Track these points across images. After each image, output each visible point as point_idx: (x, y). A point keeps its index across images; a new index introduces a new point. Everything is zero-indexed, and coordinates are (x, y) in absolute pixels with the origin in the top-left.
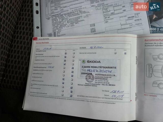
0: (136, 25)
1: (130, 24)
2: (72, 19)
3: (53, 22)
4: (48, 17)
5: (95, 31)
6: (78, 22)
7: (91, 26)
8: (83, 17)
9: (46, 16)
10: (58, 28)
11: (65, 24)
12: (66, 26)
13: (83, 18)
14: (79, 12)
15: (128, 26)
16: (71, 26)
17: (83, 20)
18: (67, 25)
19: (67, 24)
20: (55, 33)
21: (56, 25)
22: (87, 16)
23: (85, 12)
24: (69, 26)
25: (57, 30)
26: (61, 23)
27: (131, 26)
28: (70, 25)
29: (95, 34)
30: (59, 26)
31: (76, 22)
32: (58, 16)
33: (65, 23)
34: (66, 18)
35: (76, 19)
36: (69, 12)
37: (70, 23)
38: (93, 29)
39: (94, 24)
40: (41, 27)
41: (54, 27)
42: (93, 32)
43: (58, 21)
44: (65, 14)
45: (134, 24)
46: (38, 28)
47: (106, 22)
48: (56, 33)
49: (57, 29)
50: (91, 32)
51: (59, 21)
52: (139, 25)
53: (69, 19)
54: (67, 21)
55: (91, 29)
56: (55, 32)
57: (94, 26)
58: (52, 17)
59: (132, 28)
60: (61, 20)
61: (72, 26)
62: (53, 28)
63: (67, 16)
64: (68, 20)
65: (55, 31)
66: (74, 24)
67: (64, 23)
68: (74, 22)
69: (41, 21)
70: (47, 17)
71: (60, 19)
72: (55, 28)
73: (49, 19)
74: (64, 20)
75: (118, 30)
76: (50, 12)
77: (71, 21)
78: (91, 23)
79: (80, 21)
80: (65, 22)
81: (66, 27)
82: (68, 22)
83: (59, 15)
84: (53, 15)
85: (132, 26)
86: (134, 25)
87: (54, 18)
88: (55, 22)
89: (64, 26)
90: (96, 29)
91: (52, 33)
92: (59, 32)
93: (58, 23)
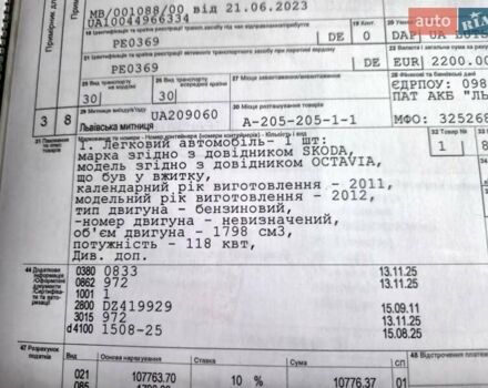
2: (239, 192)
3: (81, 179)
4: (48, 131)
5: (417, 334)
6: (281, 221)
7: (386, 284)
8: (327, 192)
9: (39, 121)
10: (120, 235)
11: (180, 215)
12: (182, 233)
13: (326, 205)
14: (297, 142)
16: (225, 244)
17: (327, 219)
18: (190, 231)
19: (199, 219)
20: (89, 270)
21: (104, 211)
22: (360, 189)
23: (342, 156)
24: (208, 243)
25: (108, 256)
26: (148, 198)
28: (222, 231)
29: (414, 355)
30: (129, 221)
31: (272, 221)
32: (132, 142)
33: (179, 205)
34: (192, 167)
35: (271, 197)
36: (220, 125)
37: (217, 219)
38: (401, 307)
39: (413, 270)
41: (86, 222)
42: (403, 333)
43: (123, 177)
44: (188, 140)
48: (99, 276)
51: (131, 180)
53: (217, 187)
54: (199, 198)
55: (386, 307)
56: (87, 262)
57: (413, 284)
58: (82, 140)
60: (148, 179)
61: (235, 244)
62: (80, 227)
63: (201, 152)
64: (209, 190)
65: (93, 256)
66: (252, 229)
67: (174, 211)
68: (253, 221)
70: (40, 131)
71: (140, 166)
72: (95, 237)
73: (53, 145)
74: (173, 186)
76: (69, 98)
77: (231, 203)
78: (390, 259)
79: (299, 220)
80: (182, 199)
81: (181, 242)
82: (207, 210)
83: (142, 134)
84: (89, 119)
87: (98, 147)
88: (97, 178)
89: (172, 234)
90: (424, 314)
91: (63, 270)
92: (122, 271)
93: (124, 196)
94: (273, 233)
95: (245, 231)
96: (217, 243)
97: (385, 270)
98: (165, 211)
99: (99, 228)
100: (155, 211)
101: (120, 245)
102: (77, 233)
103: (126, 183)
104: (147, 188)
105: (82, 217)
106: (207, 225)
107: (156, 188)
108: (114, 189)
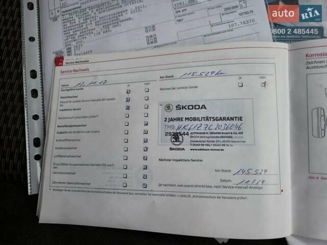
0: (243, 25)
1: (231, 24)
2: (106, 18)
3: (64, 26)
4: (54, 15)
5: (156, 42)
6: (118, 22)
7: (147, 31)
8: (129, 12)
10: (77, 38)
11: (91, 28)
12: (92, 33)
13: (129, 15)
14: (120, 1)
15: (226, 27)
16: (104, 32)
17: (130, 19)
18: (94, 31)
19: (96, 28)
20: (70, 48)
21: (71, 32)
22: (138, 9)
23: (132, 1)
24: (99, 33)
25: (74, 43)
26: (82, 26)
27: (232, 28)
28: (103, 29)
29: (155, 47)
30: (78, 33)
31: (115, 23)
34: (93, 15)
35: (114, 17)
36: (99, 2)
37: (101, 26)
38: (151, 36)
39: (154, 26)
40: (40, 38)
42: (152, 42)
43: (75, 22)
45: (238, 22)
46: (32, 39)
47: (180, 21)
48: (73, 49)
49: (74, 40)
50: (148, 43)
51: (78, 23)
52: (249, 24)
53: (100, 18)
54: (96, 22)
55: (147, 37)
56: (68, 47)
57: (154, 30)
59: (234, 30)
60: (82, 21)
61: (106, 32)
62: (66, 38)
64: (98, 19)
65: (70, 44)
66: (111, 26)
67: (89, 27)
68: (110, 24)
69: (39, 25)
70: (51, 16)
71: (79, 18)
72: (70, 39)
74: (88, 21)
75: (205, 36)
76: (57, 5)
77: (104, 21)
78: (147, 25)
79: (122, 21)
80: (91, 24)
81: (93, 35)
82: (98, 25)
83: (78, 10)
84: (64, 10)
85: (235, 27)
86: (237, 24)
88: (68, 24)
89: (90, 33)
90: (157, 37)
91: (63, 50)
92: (78, 46)
93: (76, 27)
94: (116, 26)
95: (109, 27)
96: (102, 33)
97: (146, 28)
98: (87, 28)
99: (71, 37)
100: (85, 29)
101: (77, 40)
102: (65, 40)
103: (76, 23)
104: (82, 23)
105: (66, 35)
106: (98, 29)
107: (84, 23)
108: (73, 26)
